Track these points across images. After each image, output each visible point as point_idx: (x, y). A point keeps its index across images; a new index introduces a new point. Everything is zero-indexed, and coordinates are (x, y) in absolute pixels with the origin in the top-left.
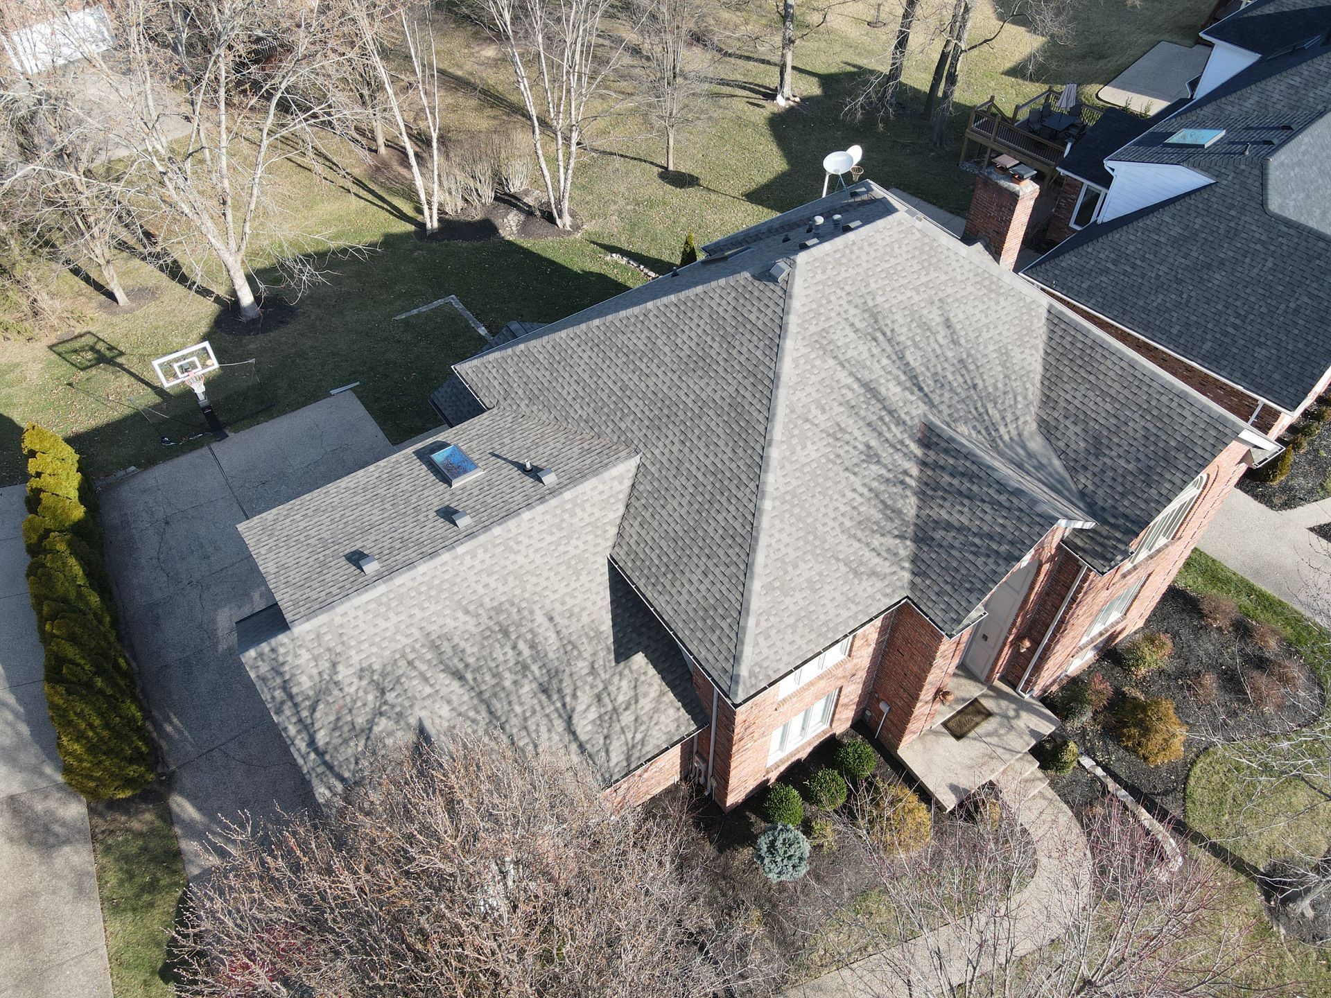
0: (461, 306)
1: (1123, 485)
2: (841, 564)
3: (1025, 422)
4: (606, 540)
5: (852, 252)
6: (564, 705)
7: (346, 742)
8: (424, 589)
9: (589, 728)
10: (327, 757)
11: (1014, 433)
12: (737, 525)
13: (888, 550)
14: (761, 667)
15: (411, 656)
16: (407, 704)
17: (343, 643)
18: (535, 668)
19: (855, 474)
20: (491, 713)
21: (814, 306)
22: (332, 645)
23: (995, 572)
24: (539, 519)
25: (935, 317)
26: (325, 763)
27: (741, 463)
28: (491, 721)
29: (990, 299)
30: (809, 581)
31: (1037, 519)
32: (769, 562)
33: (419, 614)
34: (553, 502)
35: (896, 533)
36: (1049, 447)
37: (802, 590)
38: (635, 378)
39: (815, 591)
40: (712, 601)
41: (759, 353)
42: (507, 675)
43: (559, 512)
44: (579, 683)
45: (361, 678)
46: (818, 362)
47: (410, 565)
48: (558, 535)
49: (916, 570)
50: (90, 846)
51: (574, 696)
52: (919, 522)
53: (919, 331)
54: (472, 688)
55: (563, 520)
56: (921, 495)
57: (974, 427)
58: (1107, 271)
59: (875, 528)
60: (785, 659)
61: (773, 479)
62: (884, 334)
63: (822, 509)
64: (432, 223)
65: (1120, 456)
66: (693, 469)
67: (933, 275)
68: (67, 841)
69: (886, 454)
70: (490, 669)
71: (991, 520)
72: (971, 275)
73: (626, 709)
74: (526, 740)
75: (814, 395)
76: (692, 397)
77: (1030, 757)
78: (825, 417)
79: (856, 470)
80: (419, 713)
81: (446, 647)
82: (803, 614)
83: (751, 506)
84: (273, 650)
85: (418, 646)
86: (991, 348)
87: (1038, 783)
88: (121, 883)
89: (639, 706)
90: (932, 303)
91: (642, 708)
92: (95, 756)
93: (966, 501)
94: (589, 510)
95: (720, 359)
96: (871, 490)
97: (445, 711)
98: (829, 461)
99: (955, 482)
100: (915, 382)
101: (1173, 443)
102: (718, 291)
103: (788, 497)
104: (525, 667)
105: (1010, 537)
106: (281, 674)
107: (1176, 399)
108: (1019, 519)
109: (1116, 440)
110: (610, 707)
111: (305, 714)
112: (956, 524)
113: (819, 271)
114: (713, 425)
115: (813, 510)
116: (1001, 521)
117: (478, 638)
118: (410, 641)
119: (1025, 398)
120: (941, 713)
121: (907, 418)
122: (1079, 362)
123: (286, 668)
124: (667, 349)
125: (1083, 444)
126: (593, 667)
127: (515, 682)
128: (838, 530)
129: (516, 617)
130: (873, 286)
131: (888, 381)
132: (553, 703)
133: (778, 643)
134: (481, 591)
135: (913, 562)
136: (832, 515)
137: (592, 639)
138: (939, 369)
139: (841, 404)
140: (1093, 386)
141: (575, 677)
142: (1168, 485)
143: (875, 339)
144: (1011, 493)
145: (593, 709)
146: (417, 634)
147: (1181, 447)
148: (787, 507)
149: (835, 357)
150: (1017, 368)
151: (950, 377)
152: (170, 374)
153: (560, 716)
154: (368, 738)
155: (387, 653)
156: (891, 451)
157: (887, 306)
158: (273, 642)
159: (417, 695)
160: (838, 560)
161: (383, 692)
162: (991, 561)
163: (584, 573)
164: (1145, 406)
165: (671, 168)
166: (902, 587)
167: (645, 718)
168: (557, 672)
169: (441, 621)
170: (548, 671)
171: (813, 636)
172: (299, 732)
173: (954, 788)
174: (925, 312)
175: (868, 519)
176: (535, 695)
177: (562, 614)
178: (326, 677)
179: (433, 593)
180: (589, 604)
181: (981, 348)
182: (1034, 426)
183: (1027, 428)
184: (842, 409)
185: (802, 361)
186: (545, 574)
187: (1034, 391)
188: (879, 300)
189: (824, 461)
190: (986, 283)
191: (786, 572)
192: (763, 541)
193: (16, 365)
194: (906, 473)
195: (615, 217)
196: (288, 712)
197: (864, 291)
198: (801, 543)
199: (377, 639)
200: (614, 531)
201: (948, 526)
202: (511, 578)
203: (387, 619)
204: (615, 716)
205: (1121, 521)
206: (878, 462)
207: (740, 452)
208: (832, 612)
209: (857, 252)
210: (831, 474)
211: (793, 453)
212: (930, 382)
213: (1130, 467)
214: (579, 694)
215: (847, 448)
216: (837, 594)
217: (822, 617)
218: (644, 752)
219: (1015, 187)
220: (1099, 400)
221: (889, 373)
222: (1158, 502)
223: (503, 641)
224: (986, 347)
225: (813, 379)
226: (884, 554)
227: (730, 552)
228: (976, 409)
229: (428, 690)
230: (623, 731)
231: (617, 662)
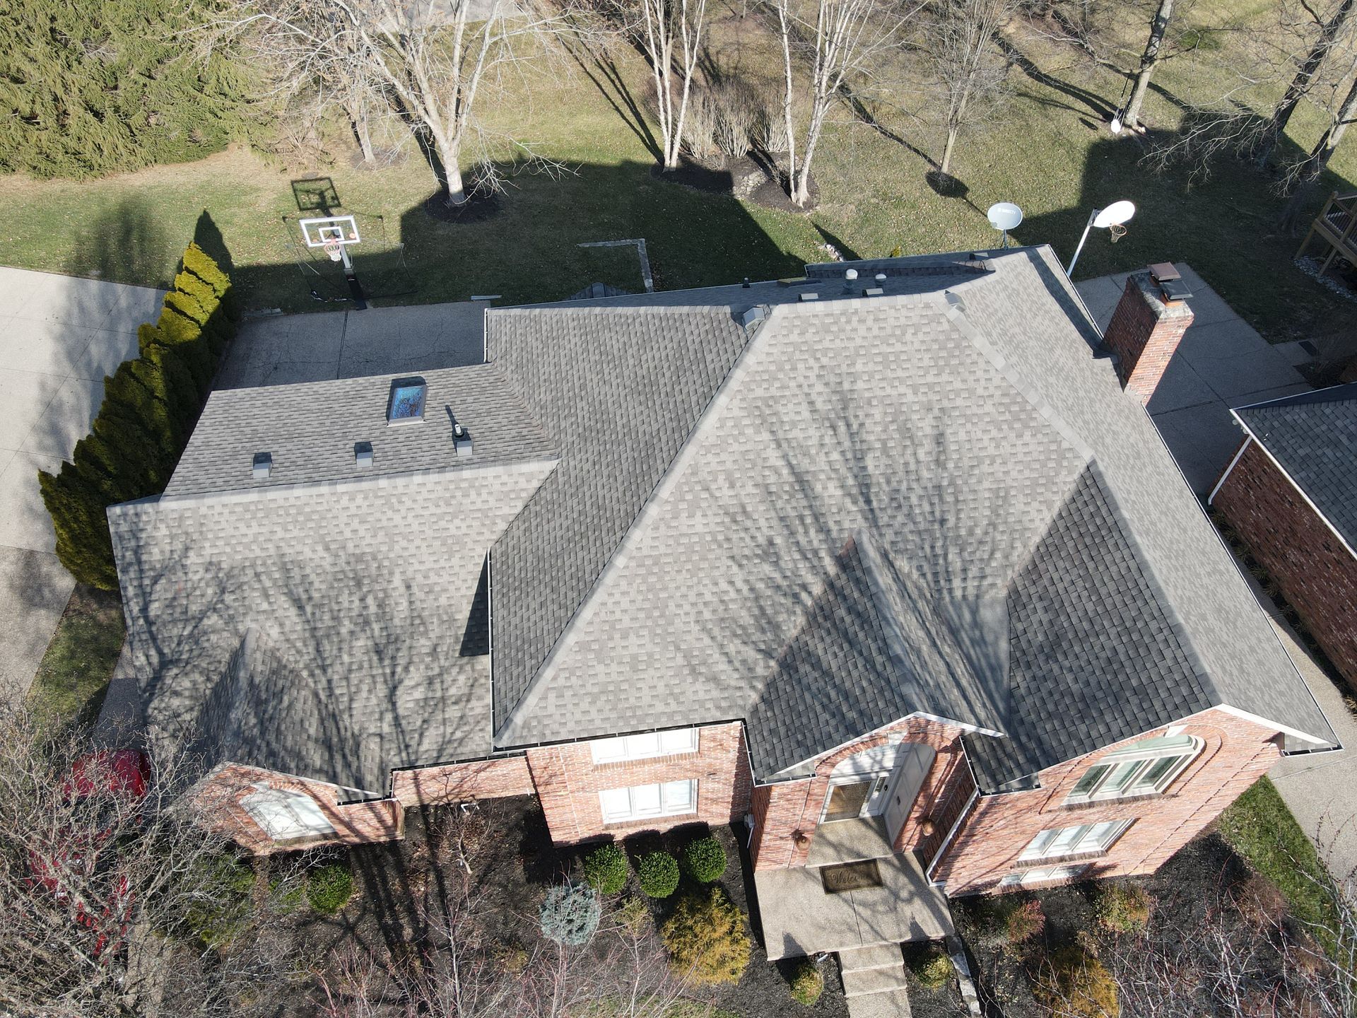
0: (645, 252)
1: (1056, 705)
2: (679, 656)
3: (993, 585)
4: (493, 532)
5: (849, 322)
6: (393, 673)
7: (174, 621)
8: (293, 511)
9: (411, 705)
10: (154, 629)
11: (971, 592)
12: (588, 570)
13: (744, 662)
14: (539, 722)
15: (260, 569)
16: (241, 610)
17: (201, 533)
18: (376, 627)
19: (740, 566)
20: (318, 651)
21: (773, 368)
22: (191, 530)
23: (830, 737)
24: (430, 486)
25: (925, 427)
26: (150, 632)
27: (623, 507)
28: (315, 659)
29: (1011, 428)
30: (634, 657)
31: (897, 699)
32: (597, 620)
33: (280, 534)
34: (449, 476)
35: (763, 647)
36: (1006, 623)
37: (620, 663)
38: (595, 381)
39: (636, 671)
40: (532, 636)
41: (694, 399)
42: (346, 622)
43: (452, 486)
44: (416, 659)
45: (207, 570)
46: (749, 431)
47: (291, 484)
48: (443, 509)
49: (766, 696)
50: (58, 618)
51: (406, 669)
52: (795, 646)
53: (896, 436)
54: (308, 621)
55: (453, 497)
56: (812, 618)
57: (920, 568)
58: (1336, 444)
59: (739, 632)
60: (571, 725)
61: (638, 537)
62: (848, 425)
63: (684, 590)
64: (672, 162)
65: (1071, 670)
66: (588, 494)
67: (945, 377)
68: (46, 606)
69: (789, 558)
70: (331, 611)
71: (856, 679)
72: (998, 393)
73: (455, 703)
74: (345, 691)
75: (729, 465)
76: (625, 420)
77: (898, 951)
78: (732, 493)
79: (745, 562)
80: (247, 624)
81: (296, 573)
82: (611, 688)
83: (607, 556)
84: (137, 515)
85: (269, 562)
86: (986, 484)
87: (893, 982)
88: (62, 658)
89: (469, 706)
90: (930, 409)
91: (472, 709)
92: (76, 545)
93: (846, 646)
94: (484, 496)
95: (663, 391)
96: (752, 589)
97: (275, 632)
98: (715, 540)
99: (848, 619)
100: (864, 490)
101: (1134, 682)
102: (699, 317)
103: (649, 562)
104: (367, 622)
105: (863, 706)
106: (138, 539)
107: (1166, 632)
108: (882, 691)
109: (1077, 649)
110: (439, 694)
111: (147, 582)
112: (825, 665)
113: (796, 331)
114: (624, 456)
115: (672, 585)
116: (865, 684)
117: (330, 577)
118: (263, 554)
119: (1006, 557)
120: (824, 856)
121: (834, 528)
122: (1088, 540)
123: (144, 535)
124: (631, 362)
125: (1041, 638)
126: (435, 649)
127: (352, 633)
128: (692, 618)
129: (373, 571)
130: (859, 367)
131: (830, 479)
132: (383, 667)
133: (570, 706)
134: (348, 534)
135: (768, 685)
136: (692, 598)
137: (444, 622)
138: (904, 486)
139: (756, 485)
140: (1087, 577)
141: (414, 652)
142: (1102, 729)
143: (834, 428)
144: (890, 658)
145: (421, 689)
146: (272, 551)
147: (1141, 692)
148: (642, 571)
149: (773, 432)
150: (1011, 519)
151: (914, 500)
152: (315, 236)
153: (385, 682)
154: (196, 627)
155: (239, 557)
156: (797, 556)
157: (867, 395)
158: (140, 507)
159: (254, 606)
160: (678, 649)
161: (223, 591)
162: (833, 722)
163: (458, 556)
164: (1128, 624)
165: (945, 169)
166: (743, 708)
167: (471, 720)
168: (397, 640)
169: (299, 548)
170: (389, 635)
171: (613, 715)
172: (136, 595)
173: (789, 940)
174: (915, 417)
175: (735, 620)
176: (367, 653)
177: (421, 587)
178: (176, 556)
179: (301, 518)
180: (452, 588)
181: (973, 480)
182: (1003, 593)
183: (992, 593)
184: (755, 491)
185: (730, 423)
186: (418, 542)
187: (1022, 554)
188: (860, 385)
189: (708, 538)
190: (1015, 408)
191: (611, 638)
192: (599, 596)
193: (258, 190)
194: (804, 587)
195: (852, 207)
196: (132, 575)
197: (844, 368)
198: (642, 615)
199: (234, 542)
200: (504, 526)
201: (817, 665)
202: (381, 533)
203: (249, 526)
204: (441, 705)
205: (1033, 745)
206: (776, 563)
207: (628, 494)
208: (647, 700)
209: (855, 323)
210: (712, 556)
211: (675, 517)
212: (885, 498)
213: (1075, 688)
214: (412, 669)
215: (743, 535)
216: (661, 685)
217: (632, 701)
218: (459, 751)
219: (1159, 306)
220: (1085, 593)
221: (836, 471)
222: (1081, 742)
223: (354, 589)
224: (980, 482)
225: (735, 447)
226: (737, 664)
227: (569, 594)
228: (933, 547)
229: (265, 606)
230: (444, 722)
231: (462, 654)
